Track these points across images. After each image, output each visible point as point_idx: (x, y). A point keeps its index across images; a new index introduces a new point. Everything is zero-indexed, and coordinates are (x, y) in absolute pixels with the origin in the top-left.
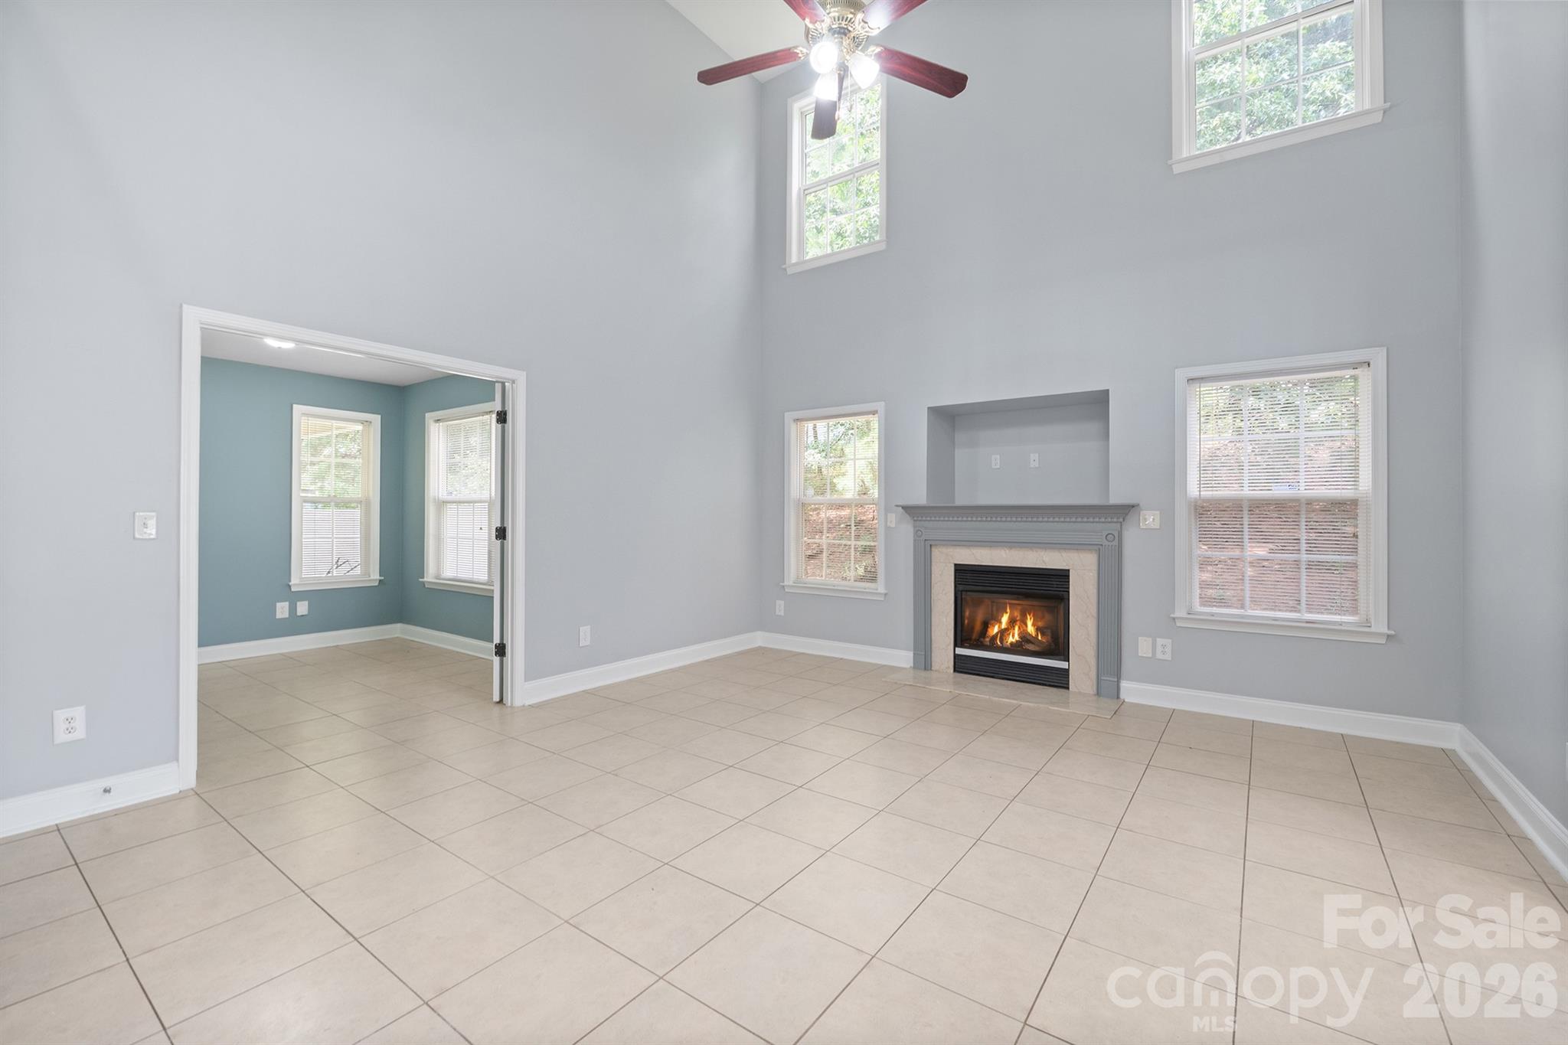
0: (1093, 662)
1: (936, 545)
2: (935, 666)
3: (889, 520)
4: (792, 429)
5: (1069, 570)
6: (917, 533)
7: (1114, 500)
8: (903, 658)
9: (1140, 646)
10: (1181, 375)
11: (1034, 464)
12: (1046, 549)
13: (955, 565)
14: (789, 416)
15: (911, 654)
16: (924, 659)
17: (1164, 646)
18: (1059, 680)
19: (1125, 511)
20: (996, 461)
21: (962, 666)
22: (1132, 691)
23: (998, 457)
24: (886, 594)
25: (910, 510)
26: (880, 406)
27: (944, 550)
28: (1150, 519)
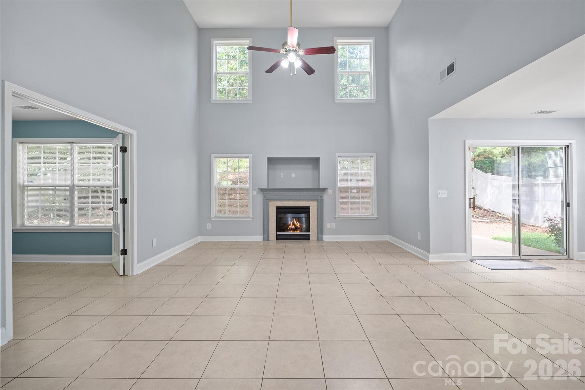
0: (316, 231)
1: (270, 201)
2: (270, 239)
3: (254, 193)
4: (213, 160)
5: (310, 207)
6: (264, 197)
7: (321, 187)
8: (259, 238)
9: (328, 226)
10: (337, 155)
11: (293, 176)
12: (304, 201)
13: (277, 207)
14: (212, 156)
15: (262, 237)
16: (266, 237)
17: (333, 225)
18: (307, 238)
19: (324, 190)
20: (282, 175)
21: (279, 238)
22: (327, 238)
23: (283, 173)
24: (252, 218)
25: (262, 190)
26: (250, 155)
27: (273, 202)
28: (330, 192)
